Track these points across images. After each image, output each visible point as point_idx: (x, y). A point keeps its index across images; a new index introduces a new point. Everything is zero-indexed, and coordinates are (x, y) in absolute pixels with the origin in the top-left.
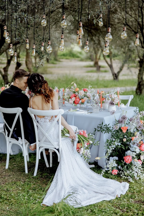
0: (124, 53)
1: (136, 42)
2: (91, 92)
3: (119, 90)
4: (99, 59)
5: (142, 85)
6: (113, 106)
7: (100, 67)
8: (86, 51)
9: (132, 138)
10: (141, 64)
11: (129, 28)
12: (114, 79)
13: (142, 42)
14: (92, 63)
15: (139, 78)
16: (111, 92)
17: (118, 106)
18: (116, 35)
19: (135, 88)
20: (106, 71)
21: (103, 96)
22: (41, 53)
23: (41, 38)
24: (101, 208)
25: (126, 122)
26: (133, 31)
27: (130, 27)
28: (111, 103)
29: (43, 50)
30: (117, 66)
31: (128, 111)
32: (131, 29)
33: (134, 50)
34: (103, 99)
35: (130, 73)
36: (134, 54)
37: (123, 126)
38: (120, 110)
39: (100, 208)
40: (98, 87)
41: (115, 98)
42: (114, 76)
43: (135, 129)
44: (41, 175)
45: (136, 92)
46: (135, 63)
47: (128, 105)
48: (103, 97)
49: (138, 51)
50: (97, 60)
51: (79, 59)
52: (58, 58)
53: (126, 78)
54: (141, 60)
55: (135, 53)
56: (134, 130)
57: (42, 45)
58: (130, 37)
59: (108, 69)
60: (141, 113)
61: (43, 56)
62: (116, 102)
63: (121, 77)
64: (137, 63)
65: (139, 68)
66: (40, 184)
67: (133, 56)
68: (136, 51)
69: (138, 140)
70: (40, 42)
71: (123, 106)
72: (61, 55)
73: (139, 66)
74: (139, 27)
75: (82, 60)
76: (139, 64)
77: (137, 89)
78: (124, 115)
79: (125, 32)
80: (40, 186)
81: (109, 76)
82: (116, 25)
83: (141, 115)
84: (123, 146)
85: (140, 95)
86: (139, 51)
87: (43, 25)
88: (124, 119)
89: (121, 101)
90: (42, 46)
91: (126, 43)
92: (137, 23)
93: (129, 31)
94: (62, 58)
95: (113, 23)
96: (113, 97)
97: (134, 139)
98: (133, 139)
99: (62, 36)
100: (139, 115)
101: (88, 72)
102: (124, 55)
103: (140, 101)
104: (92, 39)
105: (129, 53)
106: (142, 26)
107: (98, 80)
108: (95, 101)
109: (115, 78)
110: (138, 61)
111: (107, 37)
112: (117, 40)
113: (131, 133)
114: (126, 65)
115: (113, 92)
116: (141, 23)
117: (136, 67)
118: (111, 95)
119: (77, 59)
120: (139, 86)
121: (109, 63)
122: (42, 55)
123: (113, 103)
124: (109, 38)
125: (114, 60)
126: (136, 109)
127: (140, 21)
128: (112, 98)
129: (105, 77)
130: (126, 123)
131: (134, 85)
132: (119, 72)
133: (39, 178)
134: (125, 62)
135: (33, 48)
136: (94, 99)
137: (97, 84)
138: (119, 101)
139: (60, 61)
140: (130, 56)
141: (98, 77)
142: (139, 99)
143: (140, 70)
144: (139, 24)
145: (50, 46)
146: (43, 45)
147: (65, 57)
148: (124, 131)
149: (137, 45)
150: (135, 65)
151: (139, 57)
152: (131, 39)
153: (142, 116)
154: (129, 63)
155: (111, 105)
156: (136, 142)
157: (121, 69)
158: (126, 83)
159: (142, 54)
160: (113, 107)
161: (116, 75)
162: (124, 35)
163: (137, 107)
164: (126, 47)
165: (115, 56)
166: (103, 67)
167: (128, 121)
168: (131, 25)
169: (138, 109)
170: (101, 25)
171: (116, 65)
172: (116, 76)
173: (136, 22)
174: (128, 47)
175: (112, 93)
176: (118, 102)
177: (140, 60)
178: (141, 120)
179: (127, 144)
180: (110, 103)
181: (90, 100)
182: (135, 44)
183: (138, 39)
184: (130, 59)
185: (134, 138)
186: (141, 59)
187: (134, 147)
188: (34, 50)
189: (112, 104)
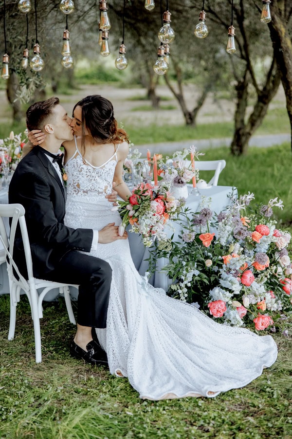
0: (206, 69)
1: (229, 46)
2: (132, 157)
3: (195, 151)
4: (157, 83)
5: (243, 135)
6: (181, 187)
7: (159, 99)
8: (121, 67)
9: (223, 257)
10: (240, 91)
11: (214, 18)
12: (187, 123)
13: (242, 47)
14: (143, 92)
15: (236, 121)
16: (176, 156)
17: (192, 185)
18: (188, 33)
19: (229, 140)
20: (170, 108)
21: (160, 165)
22: (23, 73)
23: (22, 40)
24: (157, 425)
25: (209, 222)
26: (223, 23)
27: (217, 17)
28: (177, 181)
29: (26, 67)
30: (193, 96)
31: (213, 197)
32: (218, 21)
33: (225, 63)
34: (161, 172)
35: (219, 111)
36: (225, 71)
37: (204, 229)
38: (198, 195)
39: (155, 427)
40: (155, 141)
41: (185, 168)
42: (188, 117)
43: (231, 238)
44: (24, 344)
45: (232, 151)
46: (227, 90)
47: (214, 181)
48: (159, 168)
49: (233, 65)
50: (153, 86)
51: (118, 84)
52: (75, 83)
53: (210, 120)
54: (241, 84)
55: (228, 70)
56: (229, 239)
57: (25, 55)
58: (217, 36)
59: (175, 103)
60: (243, 199)
61: (27, 80)
62: (188, 176)
63: (200, 119)
64: (231, 90)
65: (236, 101)
66: (21, 369)
67: (225, 76)
68: (229, 67)
69: (237, 264)
70: (20, 48)
71: (203, 185)
72: (82, 78)
73: (236, 95)
74: (235, 16)
75: (123, 86)
76: (236, 92)
77: (233, 144)
78: (206, 206)
79: (203, 23)
80: (21, 373)
81: (177, 118)
82: (186, 11)
83: (242, 203)
84: (205, 276)
85: (239, 155)
86: (236, 65)
87: (23, 11)
88: (206, 215)
89: (198, 176)
90: (24, 57)
91: (209, 49)
92: (229, 8)
93: (215, 25)
94: (84, 83)
95: (180, 8)
96: (181, 167)
97: (228, 260)
98: (225, 259)
99: (65, 33)
100: (238, 204)
101: (136, 110)
102: (206, 74)
103: (239, 168)
104: (139, 42)
105: (217, 70)
106: (240, 14)
107: (154, 126)
108: (142, 178)
109: (189, 121)
110: (235, 85)
111: (163, 33)
112: (191, 43)
113: (222, 247)
114: (210, 94)
115: (180, 155)
116: (238, 7)
117: (230, 99)
118: (177, 162)
119: (113, 83)
120: (236, 137)
121: (177, 91)
122: (25, 78)
123: (180, 181)
124: (166, 35)
125: (186, 84)
126: (231, 192)
127: (236, 4)
128: (179, 170)
129: (168, 119)
130: (211, 223)
131: (227, 135)
132: (196, 110)
133: (21, 354)
134: (208, 88)
135: (4, 61)
136: (140, 173)
137: (152, 135)
138: (194, 175)
139: (79, 89)
140: (218, 77)
141: (156, 118)
142: (238, 165)
143: (238, 105)
144: (233, 8)
145: (38, 56)
146: (27, 54)
147: (90, 81)
148: (207, 244)
149: (232, 50)
150: (228, 94)
151: (236, 78)
152: (220, 42)
153: (244, 208)
154: (217, 90)
155: (176, 184)
156: (232, 267)
157: (200, 103)
158: (211, 130)
159: (242, 72)
160: (182, 189)
161: (190, 114)
162: (202, 29)
163: (235, 188)
164: (209, 58)
165: (189, 76)
166: (165, 99)
167: (214, 218)
168: (219, 12)
169: (236, 192)
170: (151, 6)
171: (191, 95)
172: (190, 118)
173: (228, 5)
174: (214, 57)
175: (178, 157)
176: (193, 178)
177: (238, 85)
178: (242, 216)
179: (214, 271)
180: (175, 181)
181: (130, 175)
182: (228, 50)
183: (233, 38)
184: (218, 82)
185: (228, 258)
186: (239, 82)
187: (229, 279)
188: (5, 67)
189: (179, 183)
